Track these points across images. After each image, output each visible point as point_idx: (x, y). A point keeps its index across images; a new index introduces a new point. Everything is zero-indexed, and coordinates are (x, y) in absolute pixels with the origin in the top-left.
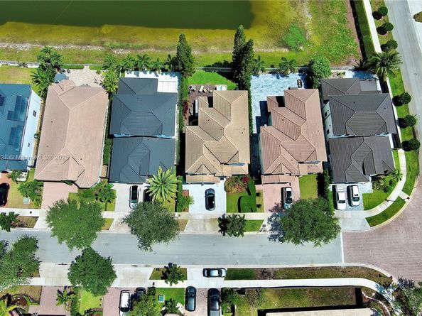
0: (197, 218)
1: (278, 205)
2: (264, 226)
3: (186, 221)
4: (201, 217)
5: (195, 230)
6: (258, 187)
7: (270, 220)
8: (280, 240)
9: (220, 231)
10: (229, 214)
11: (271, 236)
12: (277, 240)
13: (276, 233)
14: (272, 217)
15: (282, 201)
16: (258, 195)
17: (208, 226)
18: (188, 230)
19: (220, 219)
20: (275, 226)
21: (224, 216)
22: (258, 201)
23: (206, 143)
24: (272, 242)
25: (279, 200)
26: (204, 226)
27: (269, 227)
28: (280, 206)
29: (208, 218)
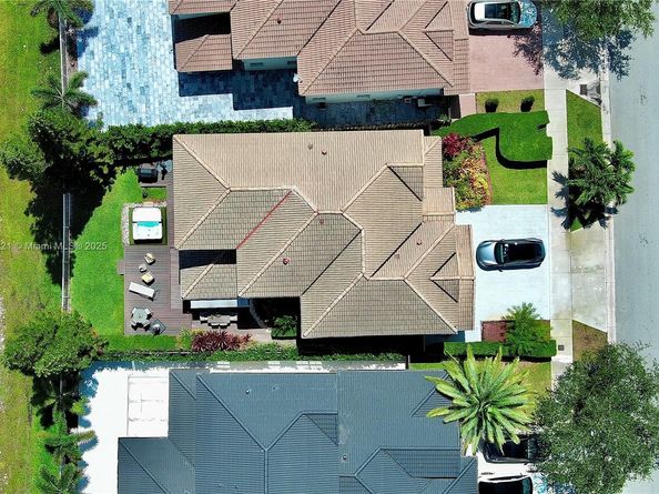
0: (566, 294)
1: (522, 47)
2: (584, 89)
3: (577, 326)
4: (564, 282)
5: (602, 297)
6: (469, 107)
7: (565, 73)
8: (624, 45)
9: (603, 224)
10: (551, 196)
11: (612, 68)
12: (625, 52)
13: (604, 53)
14: (556, 65)
15: (509, 33)
16: (491, 107)
17: (590, 260)
18: (605, 321)
19: (568, 225)
20: (584, 55)
21: (558, 213)
22: (511, 108)
23: (366, 269)
24: (633, 67)
25: (506, 44)
26: (588, 271)
27: (587, 77)
28: (522, 41)
29: (564, 258)
